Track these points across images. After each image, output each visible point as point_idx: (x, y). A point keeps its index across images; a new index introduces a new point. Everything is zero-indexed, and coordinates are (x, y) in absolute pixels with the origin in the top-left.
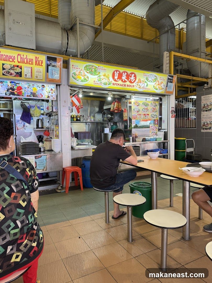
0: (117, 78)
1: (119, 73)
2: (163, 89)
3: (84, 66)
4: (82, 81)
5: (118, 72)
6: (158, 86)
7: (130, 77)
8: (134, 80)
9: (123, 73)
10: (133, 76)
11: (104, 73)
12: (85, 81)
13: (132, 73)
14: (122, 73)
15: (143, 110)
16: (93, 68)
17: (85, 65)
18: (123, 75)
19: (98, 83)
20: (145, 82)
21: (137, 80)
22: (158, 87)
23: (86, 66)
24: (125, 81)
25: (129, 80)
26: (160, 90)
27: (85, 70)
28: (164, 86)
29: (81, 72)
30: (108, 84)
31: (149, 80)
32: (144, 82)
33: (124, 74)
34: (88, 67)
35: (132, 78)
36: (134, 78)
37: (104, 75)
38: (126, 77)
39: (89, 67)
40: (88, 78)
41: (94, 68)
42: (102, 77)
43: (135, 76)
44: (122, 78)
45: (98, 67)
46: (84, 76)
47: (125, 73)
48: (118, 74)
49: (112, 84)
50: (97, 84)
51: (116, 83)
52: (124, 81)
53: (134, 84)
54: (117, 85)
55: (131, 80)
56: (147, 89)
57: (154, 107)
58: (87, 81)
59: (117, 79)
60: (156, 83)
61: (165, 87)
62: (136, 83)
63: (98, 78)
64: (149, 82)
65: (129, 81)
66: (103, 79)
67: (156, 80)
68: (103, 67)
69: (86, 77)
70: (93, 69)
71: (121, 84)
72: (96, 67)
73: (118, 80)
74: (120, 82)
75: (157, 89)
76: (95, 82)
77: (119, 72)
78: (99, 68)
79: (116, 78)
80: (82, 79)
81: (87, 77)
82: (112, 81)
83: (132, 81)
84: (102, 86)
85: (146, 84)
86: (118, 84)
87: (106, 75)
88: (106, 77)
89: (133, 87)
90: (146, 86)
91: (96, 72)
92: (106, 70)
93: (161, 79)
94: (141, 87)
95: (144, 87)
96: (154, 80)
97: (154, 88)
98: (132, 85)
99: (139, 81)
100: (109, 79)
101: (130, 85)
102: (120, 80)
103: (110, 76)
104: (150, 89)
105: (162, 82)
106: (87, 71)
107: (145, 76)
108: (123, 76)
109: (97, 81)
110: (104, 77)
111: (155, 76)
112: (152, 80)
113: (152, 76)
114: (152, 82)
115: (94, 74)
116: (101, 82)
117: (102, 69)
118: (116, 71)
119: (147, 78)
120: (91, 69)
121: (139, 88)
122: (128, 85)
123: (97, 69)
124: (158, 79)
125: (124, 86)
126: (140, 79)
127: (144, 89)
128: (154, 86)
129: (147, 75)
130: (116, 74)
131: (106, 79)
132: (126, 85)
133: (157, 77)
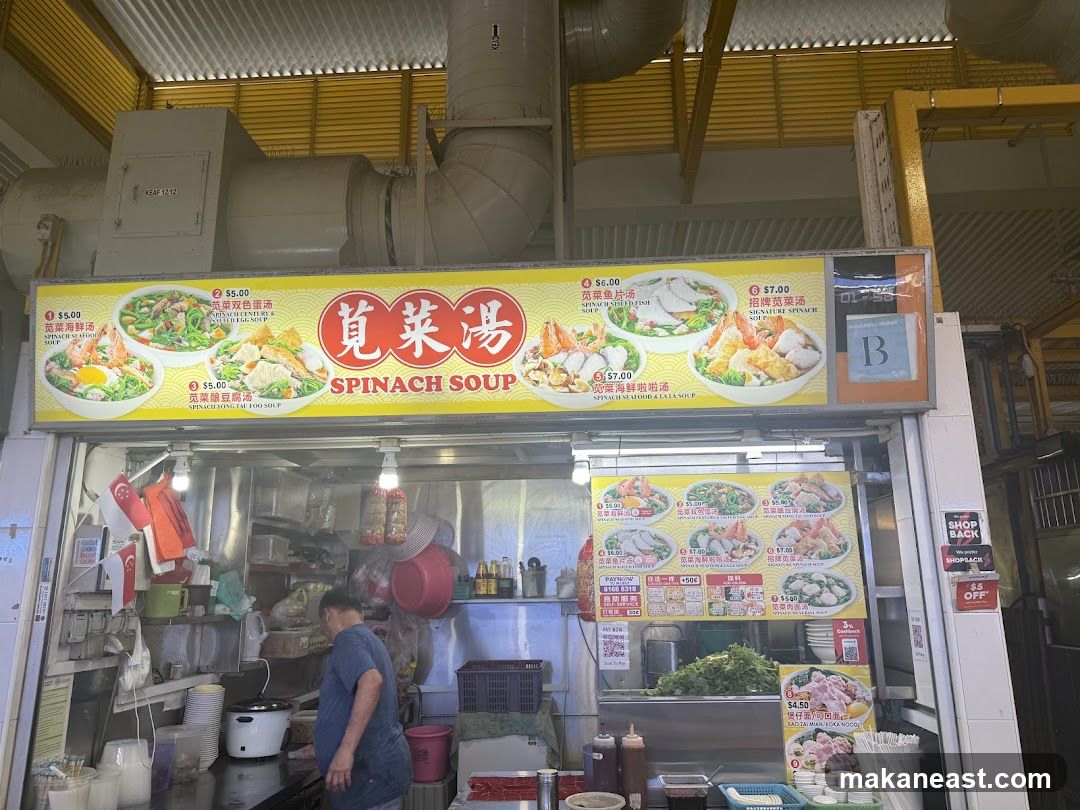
0: (362, 342)
1: (371, 308)
2: (802, 370)
3: (120, 306)
4: (111, 396)
5: (363, 306)
6: (745, 352)
7: (465, 326)
8: (506, 337)
9: (409, 306)
10: (493, 316)
11: (262, 324)
12: (130, 392)
13: (479, 298)
14: (401, 306)
15: (703, 540)
16: (177, 306)
17: (127, 299)
18: (409, 322)
19: (221, 391)
20: (611, 340)
21: (532, 338)
22: (751, 361)
23: (131, 306)
24: (431, 358)
25: (467, 344)
26: (769, 388)
27: (124, 325)
28: (811, 345)
29: (100, 344)
30: (294, 394)
31: (639, 326)
32: (601, 342)
33: (416, 313)
34: (145, 309)
35: (490, 328)
36: (509, 324)
37: (263, 340)
38: (435, 329)
39: (148, 306)
40: (150, 375)
41: (185, 305)
42: (247, 352)
43: (510, 312)
44: (403, 337)
45: (212, 299)
46: (119, 366)
47: (426, 303)
48: (363, 321)
49: (329, 386)
50: (215, 397)
51: (360, 375)
52: (418, 353)
53: (512, 366)
54: (366, 390)
55: (476, 341)
56: (637, 393)
57: (813, 519)
58: (143, 390)
59: (364, 350)
60: (717, 334)
61: (819, 357)
62: (525, 361)
63: (218, 362)
64: (642, 333)
65: (461, 349)
66: (252, 366)
67: (716, 312)
68: (245, 293)
69: (133, 369)
70: (181, 316)
71: (398, 380)
72: (201, 301)
73: (377, 354)
74: (391, 368)
75: (736, 382)
76: (201, 390)
77: (372, 301)
78: (221, 300)
80: (107, 385)
82: (322, 370)
83: (494, 351)
84: (254, 410)
86: (376, 381)
87: (276, 336)
88: (272, 351)
89: (506, 387)
90: (626, 367)
91: (199, 329)
92: (269, 304)
93: (767, 301)
94: (576, 381)
95: (607, 377)
96: (693, 316)
97: (703, 374)
98: (497, 376)
99: (554, 337)
100: (298, 359)
101: (477, 379)
102: (390, 350)
103: (303, 339)
104: (665, 387)
105: (780, 318)
106: (142, 330)
107: (596, 301)
108: (407, 328)
109: (215, 381)
110: (260, 348)
111: (693, 284)
112: (673, 321)
113: (665, 287)
114: (672, 334)
115: (187, 344)
116: (242, 383)
117: (241, 306)
118: (345, 300)
119: (620, 310)
120: (162, 316)
121: (559, 389)
122: (463, 382)
123: (205, 312)
124: (730, 301)
125: (429, 389)
126: (555, 325)
127: (611, 394)
128: (704, 363)
129: (613, 289)
130: (354, 319)
131: (275, 359)
132: (439, 378)
133: (716, 292)
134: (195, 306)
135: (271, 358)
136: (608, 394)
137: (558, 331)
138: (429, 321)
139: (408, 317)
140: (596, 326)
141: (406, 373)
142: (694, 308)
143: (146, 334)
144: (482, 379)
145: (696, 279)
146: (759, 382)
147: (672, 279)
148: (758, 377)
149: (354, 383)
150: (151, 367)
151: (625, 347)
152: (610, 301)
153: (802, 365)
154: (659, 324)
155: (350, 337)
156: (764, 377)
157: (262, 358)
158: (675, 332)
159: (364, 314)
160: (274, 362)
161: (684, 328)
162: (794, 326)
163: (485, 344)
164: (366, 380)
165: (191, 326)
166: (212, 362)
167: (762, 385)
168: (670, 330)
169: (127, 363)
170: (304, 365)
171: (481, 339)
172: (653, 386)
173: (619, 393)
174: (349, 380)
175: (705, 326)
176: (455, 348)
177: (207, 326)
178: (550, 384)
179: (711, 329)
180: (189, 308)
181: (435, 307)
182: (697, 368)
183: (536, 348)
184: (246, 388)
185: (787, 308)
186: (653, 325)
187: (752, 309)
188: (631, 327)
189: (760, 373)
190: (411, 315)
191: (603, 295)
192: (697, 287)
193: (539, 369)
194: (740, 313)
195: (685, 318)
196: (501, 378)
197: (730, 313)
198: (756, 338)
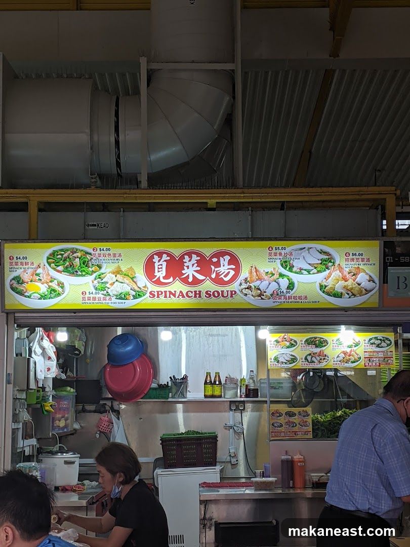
0: (164, 274)
1: (168, 258)
2: (367, 291)
3: (47, 254)
4: (43, 297)
5: (165, 257)
6: (342, 283)
7: (213, 267)
8: (232, 273)
9: (187, 257)
10: (226, 263)
11: (116, 265)
12: (52, 296)
13: (220, 254)
14: (182, 257)
16: (75, 255)
17: (50, 251)
18: (186, 265)
19: (97, 296)
20: (281, 275)
21: (244, 274)
22: (345, 287)
23: (53, 254)
24: (196, 282)
25: (213, 276)
26: (353, 299)
27: (49, 264)
28: (371, 280)
29: (38, 272)
30: (132, 298)
31: (294, 269)
32: (276, 276)
33: (190, 261)
34: (60, 256)
35: (225, 268)
36: (233, 267)
37: (118, 272)
38: (199, 269)
39: (62, 255)
40: (62, 287)
41: (79, 254)
42: (109, 278)
43: (234, 261)
44: (183, 272)
45: (92, 252)
46: (47, 283)
47: (194, 256)
48: (164, 264)
49: (148, 294)
50: (94, 299)
51: (163, 289)
52: (190, 280)
53: (235, 286)
54: (165, 297)
55: (218, 274)
56: (292, 300)
58: (59, 295)
59: (165, 278)
60: (330, 274)
61: (375, 286)
62: (241, 284)
63: (96, 282)
64: (296, 273)
65: (211, 278)
66: (112, 284)
67: (330, 264)
68: (109, 250)
69: (54, 285)
70: (77, 260)
71: (181, 292)
72: (87, 253)
73: (171, 279)
74: (177, 286)
75: (340, 296)
76: (87, 295)
77: (168, 255)
78: (97, 253)
79: (160, 274)
80: (41, 292)
81: (58, 285)
82: (145, 287)
83: (226, 279)
84: (112, 305)
85: (284, 282)
86: (170, 293)
87: (123, 271)
88: (122, 277)
89: (231, 296)
90: (288, 288)
91: (86, 266)
92: (120, 255)
93: (353, 260)
94: (264, 294)
95: (279, 292)
96: (320, 265)
97: (323, 292)
98: (228, 291)
99: (255, 273)
100: (134, 281)
101: (218, 292)
102: (177, 278)
103: (136, 272)
104: (306, 297)
105: (358, 267)
106: (58, 266)
107: (275, 257)
108: (185, 268)
109: (94, 291)
110: (116, 276)
111: (320, 251)
112: (310, 268)
113: (307, 252)
114: (310, 274)
115: (81, 273)
116: (107, 292)
117: (107, 256)
118: (156, 254)
119: (286, 262)
120: (68, 259)
121: (256, 298)
122: (211, 293)
123: (89, 258)
124: (336, 257)
125: (195, 296)
126: (255, 268)
127: (281, 300)
128: (324, 287)
129: (283, 252)
130: (160, 263)
131: (123, 281)
132: (200, 292)
133: (330, 255)
134: (84, 255)
135: (121, 281)
136: (279, 301)
137: (257, 271)
138: (196, 265)
139: (186, 262)
140: (274, 269)
141: (185, 289)
142: (320, 262)
143: (61, 268)
144: (221, 293)
145: (321, 248)
146: (348, 296)
147: (310, 248)
148: (348, 294)
149: (160, 293)
150: (63, 284)
151: (288, 279)
152: (281, 257)
153: (368, 289)
154: (304, 269)
155: (159, 271)
156: (351, 294)
157: (117, 280)
158: (311, 273)
159: (165, 261)
160: (122, 283)
161: (315, 271)
162: (365, 271)
163: (222, 276)
164: (165, 292)
165: (82, 265)
166: (93, 282)
167: (349, 298)
168: (309, 272)
169: (51, 282)
170: (136, 284)
171: (220, 274)
172: (300, 298)
173: (284, 300)
174: (158, 292)
175: (325, 270)
176: (208, 278)
177: (90, 265)
178: (252, 295)
179: (328, 272)
180: (81, 256)
181: (199, 258)
182: (321, 289)
183: (246, 279)
184: (109, 295)
185: (362, 263)
186: (301, 269)
187: (346, 263)
188: (291, 270)
189: (349, 292)
190: (187, 261)
191: (278, 254)
192: (322, 252)
193: (247, 288)
194: (341, 265)
195: (316, 266)
196: (229, 292)
197: (336, 265)
198: (348, 276)
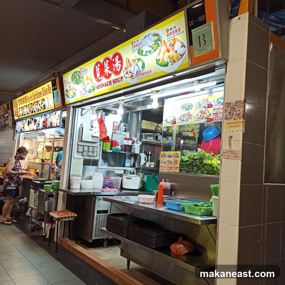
2: (182, 56)
4: (72, 97)
6: (167, 54)
7: (113, 65)
11: (87, 75)
12: (74, 95)
16: (77, 74)
18: (105, 67)
19: (84, 93)
20: (139, 60)
21: (125, 65)
22: (169, 57)
25: (114, 70)
28: (183, 46)
29: (70, 85)
30: (92, 91)
31: (144, 53)
32: (137, 61)
35: (117, 64)
37: (87, 78)
38: (109, 67)
39: (74, 75)
40: (76, 91)
45: (81, 71)
49: (96, 88)
51: (100, 83)
53: (122, 74)
56: (145, 75)
60: (160, 50)
61: (185, 50)
62: (124, 72)
63: (83, 86)
64: (145, 55)
67: (160, 42)
68: (84, 68)
71: (105, 83)
74: (104, 80)
75: (166, 65)
76: (82, 93)
82: (95, 84)
83: (118, 70)
84: (88, 96)
85: (140, 64)
87: (89, 77)
88: (89, 81)
89: (121, 80)
90: (142, 67)
92: (87, 69)
93: (171, 34)
94: (133, 75)
95: (139, 72)
96: (155, 45)
97: (158, 65)
99: (128, 63)
100: (92, 82)
103: (92, 77)
104: (151, 71)
105: (174, 38)
107: (135, 48)
110: (87, 81)
111: (154, 34)
112: (150, 49)
113: (148, 38)
114: (151, 53)
115: (79, 83)
117: (84, 71)
119: (140, 49)
120: (76, 77)
121: (131, 78)
122: (115, 81)
123: (80, 74)
124: (162, 37)
125: (110, 85)
126: (128, 59)
128: (158, 61)
129: (138, 43)
132: (111, 81)
133: (159, 35)
136: (139, 78)
137: (129, 61)
138: (108, 65)
140: (135, 56)
141: (106, 81)
142: (154, 43)
143: (75, 82)
144: (118, 79)
145: (154, 32)
147: (149, 35)
148: (171, 62)
150: (76, 89)
151: (142, 61)
153: (182, 54)
154: (148, 51)
156: (172, 61)
157: (88, 83)
161: (153, 50)
162: (178, 40)
164: (101, 85)
165: (79, 78)
167: (172, 64)
169: (73, 89)
172: (148, 72)
173: (142, 76)
174: (99, 85)
175: (157, 48)
177: (81, 77)
178: (129, 77)
179: (159, 48)
182: (157, 63)
183: (125, 67)
184: (87, 91)
185: (176, 34)
186: (146, 52)
187: (168, 38)
188: (142, 54)
191: (136, 46)
193: (127, 73)
194: (165, 40)
195: (153, 47)
196: (120, 78)
197: (163, 41)
198: (169, 48)
